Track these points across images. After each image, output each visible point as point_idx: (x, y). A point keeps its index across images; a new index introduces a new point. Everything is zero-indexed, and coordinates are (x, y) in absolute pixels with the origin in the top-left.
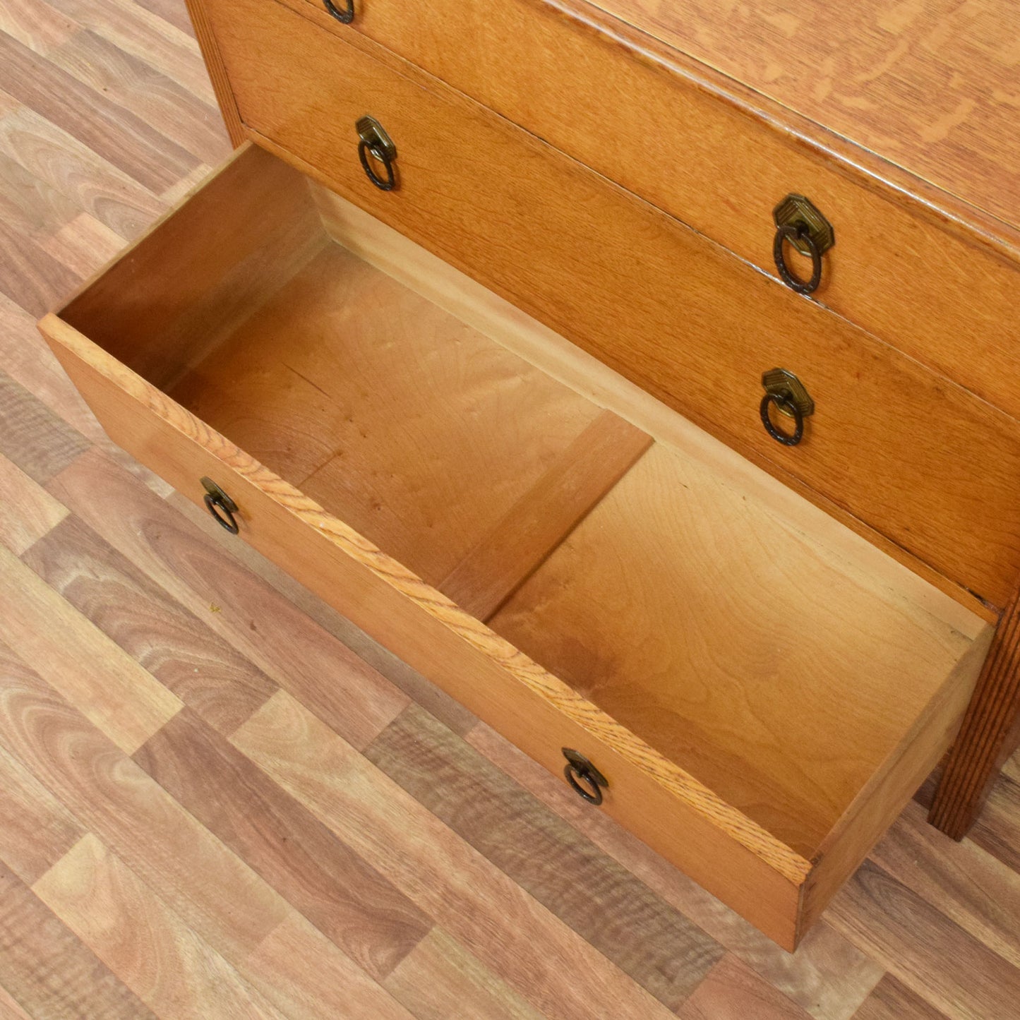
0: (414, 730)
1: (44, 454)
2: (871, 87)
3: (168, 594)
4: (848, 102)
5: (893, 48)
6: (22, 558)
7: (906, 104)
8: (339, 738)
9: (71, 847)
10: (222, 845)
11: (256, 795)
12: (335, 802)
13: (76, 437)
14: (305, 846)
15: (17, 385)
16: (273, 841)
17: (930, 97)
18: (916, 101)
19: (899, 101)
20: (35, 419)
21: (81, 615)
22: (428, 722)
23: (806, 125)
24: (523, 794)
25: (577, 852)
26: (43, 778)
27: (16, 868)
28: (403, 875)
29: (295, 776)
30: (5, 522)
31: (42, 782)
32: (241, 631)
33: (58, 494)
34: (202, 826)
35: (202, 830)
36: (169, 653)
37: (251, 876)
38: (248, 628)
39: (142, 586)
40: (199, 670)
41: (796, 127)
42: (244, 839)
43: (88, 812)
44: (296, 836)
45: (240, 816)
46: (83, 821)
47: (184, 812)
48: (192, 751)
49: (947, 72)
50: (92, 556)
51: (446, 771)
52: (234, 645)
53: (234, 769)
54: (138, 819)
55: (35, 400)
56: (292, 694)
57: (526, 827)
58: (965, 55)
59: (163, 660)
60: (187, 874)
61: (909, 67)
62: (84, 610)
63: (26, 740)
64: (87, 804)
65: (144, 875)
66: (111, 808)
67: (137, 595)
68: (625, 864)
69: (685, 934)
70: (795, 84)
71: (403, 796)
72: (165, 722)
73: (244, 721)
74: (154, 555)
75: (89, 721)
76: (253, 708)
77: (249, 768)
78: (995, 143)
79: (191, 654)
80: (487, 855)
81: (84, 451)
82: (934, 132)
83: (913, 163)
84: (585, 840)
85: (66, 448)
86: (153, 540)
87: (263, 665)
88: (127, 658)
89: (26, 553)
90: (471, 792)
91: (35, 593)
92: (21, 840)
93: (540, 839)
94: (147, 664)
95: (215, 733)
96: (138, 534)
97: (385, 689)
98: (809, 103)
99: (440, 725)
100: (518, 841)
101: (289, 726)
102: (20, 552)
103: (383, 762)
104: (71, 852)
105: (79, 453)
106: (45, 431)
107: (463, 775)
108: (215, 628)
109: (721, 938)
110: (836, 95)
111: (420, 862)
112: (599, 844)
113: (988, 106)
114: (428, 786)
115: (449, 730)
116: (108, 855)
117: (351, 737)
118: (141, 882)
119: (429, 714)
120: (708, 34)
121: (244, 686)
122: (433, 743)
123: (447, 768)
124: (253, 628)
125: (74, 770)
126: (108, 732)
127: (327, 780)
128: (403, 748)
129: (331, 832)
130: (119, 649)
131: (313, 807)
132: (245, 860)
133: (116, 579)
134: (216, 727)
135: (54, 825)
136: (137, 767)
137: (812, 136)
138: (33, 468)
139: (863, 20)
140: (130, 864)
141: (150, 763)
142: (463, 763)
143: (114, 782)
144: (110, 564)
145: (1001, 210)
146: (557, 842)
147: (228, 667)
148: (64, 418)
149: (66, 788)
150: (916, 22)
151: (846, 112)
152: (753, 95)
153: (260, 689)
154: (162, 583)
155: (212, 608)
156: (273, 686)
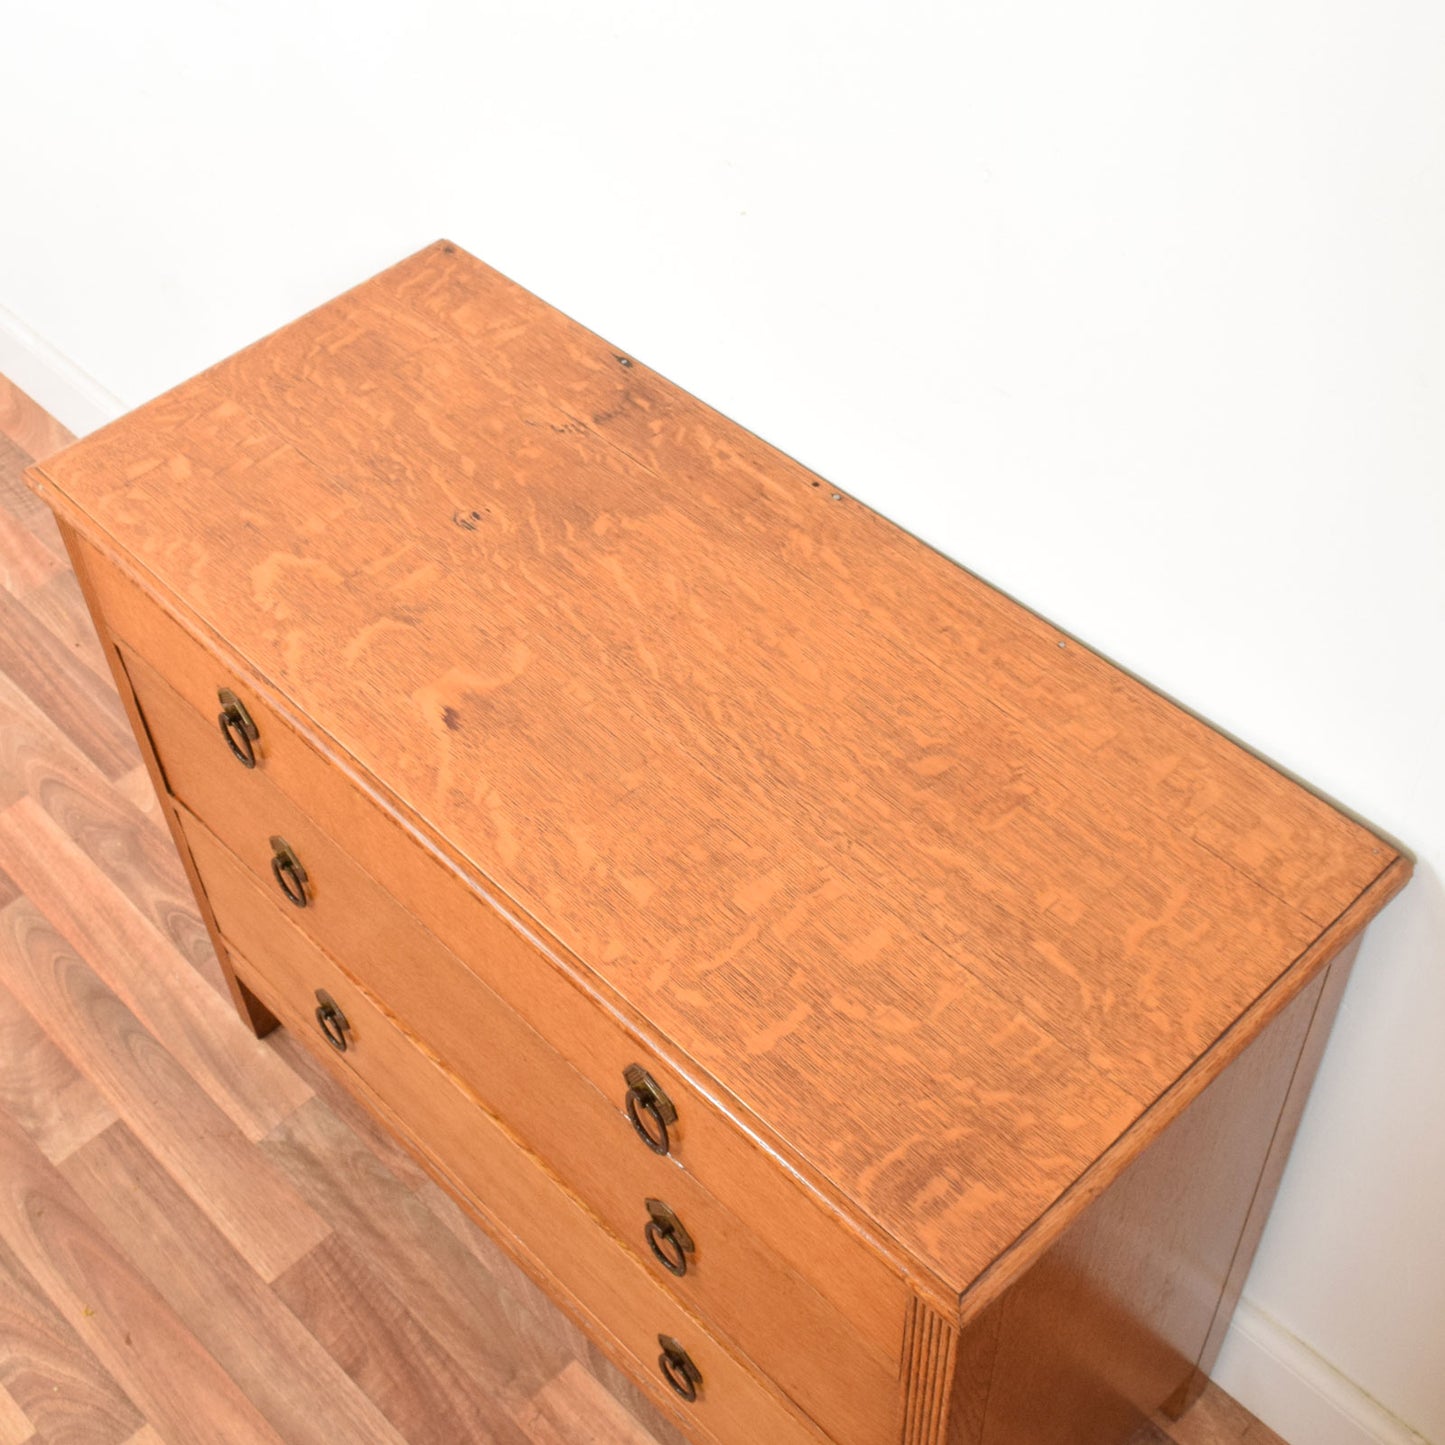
2: (710, 978)
3: (40, 1288)
4: (685, 996)
5: (742, 930)
7: (741, 1005)
17: (765, 997)
18: (751, 1001)
19: (734, 999)
23: (636, 1017)
32: (114, 1345)
36: (28, 1363)
38: (123, 1341)
39: (13, 1273)
40: (60, 1389)
41: (627, 1015)
49: (790, 967)
52: (103, 1361)
56: (158, 1431)
58: (814, 948)
61: (753, 956)
67: (4, 1284)
70: (632, 966)
74: (32, 1236)
78: (820, 1061)
79: (53, 1367)
82: (761, 1042)
83: (730, 1076)
86: (34, 1216)
87: (131, 1390)
96: (20, 1207)
97: (266, 1438)
98: (641, 993)
108: (85, 1337)
110: (673, 986)
113: (821, 1012)
120: (559, 896)
121: (107, 1415)
124: (128, 1341)
137: (640, 1029)
139: (720, 893)
145: (805, 1145)
147: (92, 1389)
150: (774, 900)
151: (677, 1008)
152: (590, 975)
153: (124, 1421)
154: (34, 1273)
155: (86, 1311)
156: (139, 1419)
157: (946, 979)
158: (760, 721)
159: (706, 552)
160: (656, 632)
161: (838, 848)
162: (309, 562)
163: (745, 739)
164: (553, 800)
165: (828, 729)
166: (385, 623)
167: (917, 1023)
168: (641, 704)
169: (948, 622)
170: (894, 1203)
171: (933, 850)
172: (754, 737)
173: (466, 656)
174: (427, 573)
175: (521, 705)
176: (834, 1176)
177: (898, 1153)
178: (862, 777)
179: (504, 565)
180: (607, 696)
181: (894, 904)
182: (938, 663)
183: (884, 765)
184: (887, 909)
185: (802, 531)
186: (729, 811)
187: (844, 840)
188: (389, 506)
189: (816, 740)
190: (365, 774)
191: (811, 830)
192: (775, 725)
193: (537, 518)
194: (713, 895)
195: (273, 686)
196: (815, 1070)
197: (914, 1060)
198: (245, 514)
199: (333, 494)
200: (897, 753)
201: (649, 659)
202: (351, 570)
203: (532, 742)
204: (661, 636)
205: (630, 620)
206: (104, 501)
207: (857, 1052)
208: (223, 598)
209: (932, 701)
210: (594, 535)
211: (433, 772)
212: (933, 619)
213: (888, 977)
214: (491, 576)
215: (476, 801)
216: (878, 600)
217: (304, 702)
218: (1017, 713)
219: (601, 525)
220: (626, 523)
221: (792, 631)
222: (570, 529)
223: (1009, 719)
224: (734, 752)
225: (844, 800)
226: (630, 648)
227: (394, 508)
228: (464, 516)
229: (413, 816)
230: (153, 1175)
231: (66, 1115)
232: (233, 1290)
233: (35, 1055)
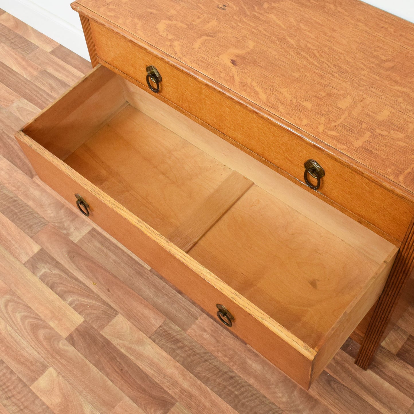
0: (168, 329)
1: (31, 226)
2: (337, 127)
3: (77, 278)
4: (330, 133)
5: (343, 114)
6: (24, 264)
7: (348, 134)
8: (141, 332)
9: (44, 372)
10: (99, 372)
11: (111, 353)
12: (140, 356)
13: (43, 220)
14: (129, 372)
15: (21, 200)
16: (118, 371)
17: (356, 131)
18: (352, 133)
19: (346, 133)
20: (28, 213)
21: (46, 286)
22: (173, 326)
23: (316, 140)
24: (208, 353)
25: (228, 375)
26: (33, 346)
27: (24, 380)
28: (165, 383)
29: (125, 346)
30: (18, 251)
31: (33, 348)
32: (104, 292)
33: (37, 241)
34: (92, 364)
35: (92, 366)
36: (78, 300)
37: (110, 383)
38: (107, 291)
39: (68, 275)
40: (89, 306)
41: (313, 140)
42: (107, 369)
43: (50, 359)
44: (126, 369)
45: (106, 361)
46: (48, 363)
47: (85, 359)
48: (87, 337)
49: (361, 123)
50: (50, 264)
51: (180, 344)
52: (101, 297)
53: (103, 343)
54: (68, 362)
55: (28, 206)
56: (123, 316)
57: (209, 365)
58: (367, 117)
59: (76, 303)
60: (87, 383)
61: (349, 121)
62: (47, 284)
63: (27, 332)
64: (50, 356)
65: (71, 383)
66: (59, 358)
67: (66, 278)
68: (245, 379)
69: (268, 405)
70: (312, 126)
71: (164, 354)
72: (77, 326)
73: (106, 326)
74: (72, 264)
75: (50, 325)
76: (109, 321)
77: (108, 343)
79: (86, 301)
80: (196, 376)
81: (46, 225)
82: (358, 143)
83: (351, 154)
84: (231, 370)
85: (39, 224)
86: (72, 258)
87: (112, 305)
88: (63, 302)
89: (25, 262)
90: (189, 352)
91: (29, 277)
92: (26, 369)
93: (214, 370)
94: (70, 304)
95: (96, 330)
96: (66, 256)
97: (157, 314)
98: (317, 133)
99: (177, 327)
100: (207, 370)
101: (122, 327)
102: (24, 262)
103: (157, 341)
104: (44, 374)
105: (44, 226)
106: (31, 217)
107: (186, 346)
108: (95, 291)
109: (281, 406)
110: (326, 130)
111: (171, 378)
112: (236, 372)
113: (375, 135)
114: (174, 350)
115: (181, 329)
116: (58, 375)
117: (145, 332)
118: (70, 385)
119: (174, 324)
120: (283, 109)
121: (106, 312)
122: (175, 334)
123: (180, 343)
124: (109, 291)
125: (44, 343)
126: (57, 330)
127: (136, 347)
128: (164, 336)
129: (139, 367)
130: (60, 298)
131: (132, 358)
132: (107, 377)
133: (58, 272)
134: (96, 328)
135: (38, 364)
136: (68, 343)
137: (318, 144)
138: (28, 231)
139: (333, 104)
140: (66, 379)
141: (72, 341)
142: (186, 341)
143: (60, 348)
144: (56, 267)
145: (380, 170)
146: (221, 371)
147: (100, 305)
148: (39, 213)
149: (42, 350)
150: (350, 105)
151: (329, 136)
152: (298, 129)
153: (112, 314)
154: (75, 274)
155: (94, 283)
156: (116, 313)
157: (410, 122)
158: (332, 56)
159: (300, 10)
160: (292, 34)
161: (366, 89)
162: (174, 22)
163: (328, 61)
164: (273, 83)
165: (353, 57)
166: (204, 38)
167: (404, 135)
168: (294, 55)
169: (383, 25)
170: (412, 184)
171: (396, 88)
172: (331, 61)
173: (233, 45)
174: (214, 23)
175: (255, 57)
176: (391, 178)
177: (409, 170)
178: (368, 69)
179: (238, 19)
180: (281, 52)
181: (388, 103)
182: (383, 37)
183: (373, 66)
184: (386, 105)
185: (330, 3)
186: (329, 81)
187: (367, 87)
188: (196, 5)
189: (351, 60)
190: (211, 80)
191: (356, 85)
192: (337, 57)
193: (245, 5)
194: (331, 105)
195: (173, 58)
196: (377, 150)
197: (406, 145)
198: (150, 10)
199: (177, 3)
200: (377, 62)
201: (292, 42)
202: (189, 23)
203: (261, 67)
204: (294, 35)
205: (282, 31)
206: (102, 10)
207: (388, 144)
208: (150, 34)
209: (383, 47)
210: (265, 9)
211: (233, 77)
212: (378, 25)
213: (392, 123)
214: (234, 22)
215: (249, 85)
216: (359, 20)
217: (185, 61)
218: (410, 49)
219: (266, 5)
220: (273, 4)
221: (335, 31)
222: (256, 8)
223: (409, 51)
224: (326, 65)
225: (364, 76)
226: (285, 39)
227: (198, 6)
228: (221, 6)
229: (229, 91)
230: (107, 243)
231: (76, 228)
232: (139, 273)
233: (62, 212)
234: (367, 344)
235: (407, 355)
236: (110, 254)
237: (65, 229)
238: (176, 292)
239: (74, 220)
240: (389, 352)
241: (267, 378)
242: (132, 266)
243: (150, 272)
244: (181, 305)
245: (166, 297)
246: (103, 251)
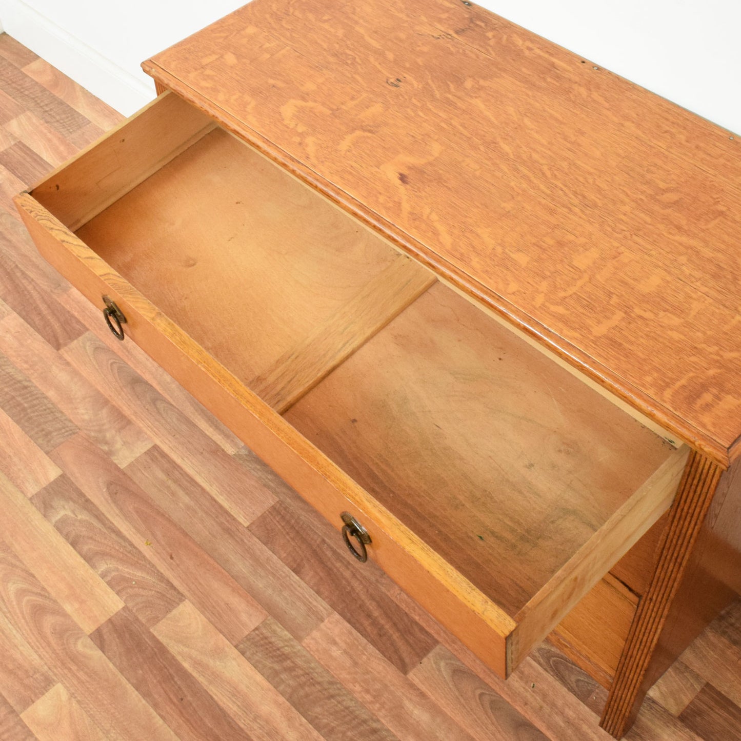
0: (269, 634)
1: (48, 434)
2: (567, 300)
3: (120, 531)
4: (553, 308)
5: (580, 278)
6: (31, 499)
7: (585, 312)
8: (221, 636)
9: (47, 691)
10: (142, 699)
11: (166, 668)
12: (216, 677)
13: (70, 424)
14: (194, 705)
15: (36, 387)
16: (175, 700)
17: (598, 309)
18: (591, 311)
19: (582, 310)
20: (45, 410)
21: (64, 540)
22: (278, 630)
23: (529, 320)
24: (336, 683)
25: (369, 725)
26: (33, 644)
27: (11, 701)
28: (255, 730)
29: (191, 658)
30: (22, 475)
31: (32, 647)
32: (164, 559)
33: (56, 460)
34: (130, 685)
35: (130, 688)
36: (117, 570)
37: (159, 721)
38: (169, 558)
39: (104, 524)
41: (524, 320)
42: (156, 696)
43: (59, 669)
44: (190, 698)
45: (155, 681)
46: (55, 675)
47: (119, 675)
48: (127, 636)
49: (610, 295)
50: (74, 502)
51: (288, 663)
52: (158, 568)
53: (153, 650)
54: (90, 677)
55: (46, 398)
56: (193, 604)
57: (337, 706)
58: (620, 285)
59: (113, 574)
60: (119, 716)
61: (588, 290)
62: (67, 537)
63: (24, 618)
64: (59, 664)
65: (91, 714)
66: (74, 668)
67: (100, 530)
70: (524, 295)
71: (259, 678)
72: (112, 615)
73: (162, 619)
74: (112, 505)
75: (64, 610)
76: (168, 611)
77: (162, 650)
78: (633, 339)
79: (131, 571)
80: (311, 722)
81: (74, 433)
82: (600, 330)
83: (586, 346)
84: (374, 717)
85: (63, 431)
86: (113, 495)
87: (176, 583)
88: (91, 571)
89: (33, 496)
90: (303, 679)
91: (37, 523)
92: (16, 683)
93: (345, 714)
94: (103, 576)
95: (143, 625)
96: (104, 490)
97: (252, 605)
98: (531, 307)
99: (286, 632)
100: (332, 714)
101: (190, 624)
102: (29, 496)
103: (248, 654)
104: (46, 694)
105: (71, 434)
106: (51, 418)
107: (299, 667)
108: (147, 556)
110: (547, 304)
111: (267, 722)
112: (383, 721)
113: (631, 316)
114: (276, 673)
115: (292, 637)
116: (69, 699)
117: (230, 637)
118: (89, 719)
119: (280, 625)
120: (478, 262)
121: (164, 595)
122: (281, 644)
123: (288, 662)
124: (172, 558)
125: (53, 642)
126: (76, 618)
127: (211, 663)
128: (262, 646)
129: (212, 698)
130: (86, 564)
131: (201, 679)
132: (156, 710)
133: (87, 518)
134: (144, 621)
135: (37, 676)
136: (92, 643)
137: (532, 326)
138: (41, 442)
139: (565, 260)
140: (83, 706)
141: (101, 641)
142: (299, 659)
143: (78, 652)
144: (85, 508)
145: (632, 379)
146: (356, 717)
148: (64, 411)
149: (47, 652)
150: (594, 263)
151: (551, 315)
152: (501, 300)
153: (173, 599)
154: (116, 523)
155: (147, 543)
156: (181, 597)
157: (694, 299)
158: (572, 177)
159: (528, 95)
160: (508, 135)
161: (625, 237)
162: (310, 104)
163: (566, 186)
164: (466, 217)
165: (609, 180)
166: (358, 133)
167: (682, 320)
168: (506, 170)
169: (668, 128)
170: (685, 405)
171: (677, 238)
172: (571, 185)
173: (406, 148)
174: (377, 108)
175: (441, 172)
176: (651, 392)
177: (683, 382)
178: (633, 203)
179: (419, 104)
180: (487, 167)
181: (661, 264)
182: (665, 148)
183: (643, 197)
184: (657, 266)
185: (580, 85)
186: (562, 220)
187: (628, 234)
188: (350, 76)
189: (604, 186)
190: (361, 206)
191: (609, 229)
192: (581, 179)
193: (433, 81)
194: (562, 261)
195: (303, 164)
196: (632, 343)
197: (683, 337)
198: (271, 81)
199: (318, 71)
200: (649, 191)
201: (506, 148)
202: (335, 107)
203: (449, 189)
204: (511, 137)
205: (492, 130)
206: (192, 75)
207: (652, 334)
208: (267, 123)
209: (664, 166)
210: (466, 89)
211: (399, 204)
212: (658, 126)
213: (663, 299)
214: (412, 109)
215: (425, 217)
216: (626, 118)
217: (321, 172)
218: (712, 172)
219: (469, 84)
220: (482, 82)
221: (582, 133)
222: (452, 86)
223: (708, 175)
224: (561, 192)
225: (625, 215)
226: (495, 143)
227: (353, 77)
228: (392, 80)
229: (390, 226)
230: (177, 473)
231: (125, 443)
232: (227, 531)
233: (104, 412)
234: (619, 690)
235: (698, 719)
236: (181, 493)
237: (106, 443)
238: (290, 571)
239: (123, 428)
240: (666, 711)
241: (437, 737)
242: (217, 517)
243: (246, 531)
244: (297, 593)
245: (271, 577)
246: (168, 488)
